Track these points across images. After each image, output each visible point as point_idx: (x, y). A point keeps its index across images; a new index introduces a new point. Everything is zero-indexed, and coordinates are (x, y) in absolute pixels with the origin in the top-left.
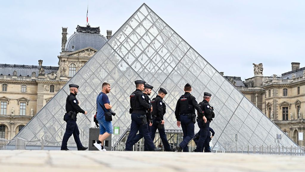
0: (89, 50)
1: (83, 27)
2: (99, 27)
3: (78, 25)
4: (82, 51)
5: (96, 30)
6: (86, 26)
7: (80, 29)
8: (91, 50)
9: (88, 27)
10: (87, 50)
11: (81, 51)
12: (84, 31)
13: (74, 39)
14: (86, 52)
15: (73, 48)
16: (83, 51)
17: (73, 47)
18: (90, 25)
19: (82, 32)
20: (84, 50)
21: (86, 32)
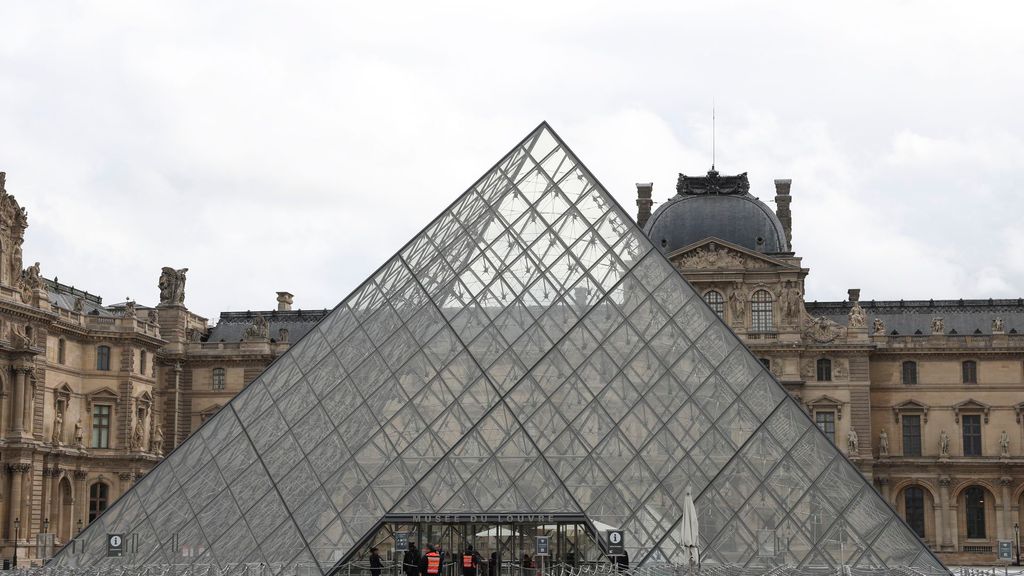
0: (712, 247)
1: (697, 179)
2: (745, 174)
3: (681, 174)
4: (691, 251)
5: (739, 184)
6: (703, 173)
7: (687, 185)
8: (718, 247)
9: (713, 175)
10: (706, 248)
11: (687, 253)
12: (698, 191)
13: (667, 216)
14: (701, 254)
15: (664, 246)
16: (693, 252)
17: (664, 241)
18: (716, 169)
19: (692, 193)
20: (695, 249)
21: (706, 193)
